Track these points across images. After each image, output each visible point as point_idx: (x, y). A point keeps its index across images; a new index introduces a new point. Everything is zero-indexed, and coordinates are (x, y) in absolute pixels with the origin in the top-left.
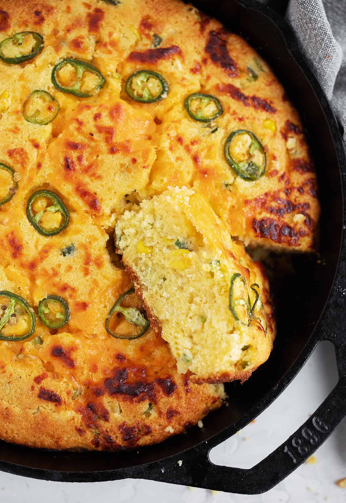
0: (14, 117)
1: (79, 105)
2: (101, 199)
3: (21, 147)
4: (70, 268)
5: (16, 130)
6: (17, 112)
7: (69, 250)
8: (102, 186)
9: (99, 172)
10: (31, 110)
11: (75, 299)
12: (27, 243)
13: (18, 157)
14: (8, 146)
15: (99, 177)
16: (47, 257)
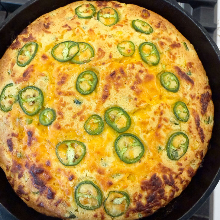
0: (114, 42)
1: (139, 62)
2: (109, 99)
3: (105, 52)
4: (70, 109)
5: (110, 46)
6: (117, 41)
7: (78, 102)
8: (115, 95)
9: (119, 89)
10: (123, 45)
11: (59, 121)
12: (68, 84)
13: (100, 54)
14: (102, 47)
15: (118, 91)
16: (68, 96)
